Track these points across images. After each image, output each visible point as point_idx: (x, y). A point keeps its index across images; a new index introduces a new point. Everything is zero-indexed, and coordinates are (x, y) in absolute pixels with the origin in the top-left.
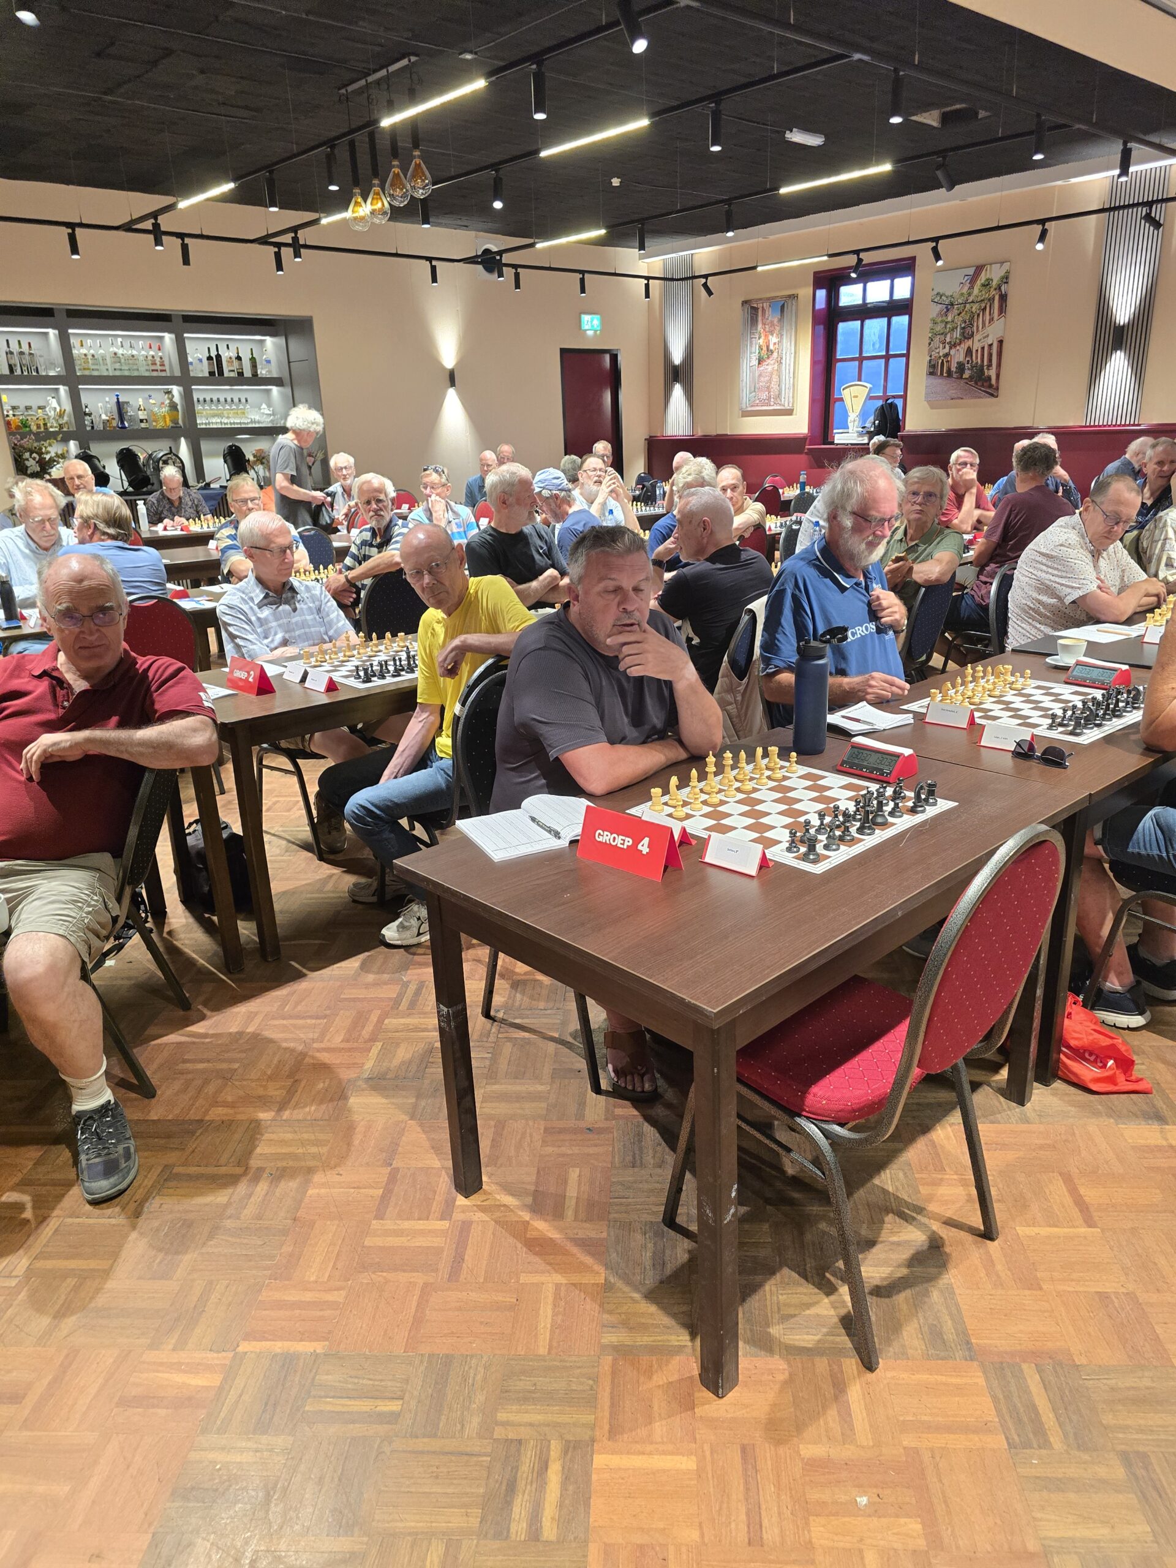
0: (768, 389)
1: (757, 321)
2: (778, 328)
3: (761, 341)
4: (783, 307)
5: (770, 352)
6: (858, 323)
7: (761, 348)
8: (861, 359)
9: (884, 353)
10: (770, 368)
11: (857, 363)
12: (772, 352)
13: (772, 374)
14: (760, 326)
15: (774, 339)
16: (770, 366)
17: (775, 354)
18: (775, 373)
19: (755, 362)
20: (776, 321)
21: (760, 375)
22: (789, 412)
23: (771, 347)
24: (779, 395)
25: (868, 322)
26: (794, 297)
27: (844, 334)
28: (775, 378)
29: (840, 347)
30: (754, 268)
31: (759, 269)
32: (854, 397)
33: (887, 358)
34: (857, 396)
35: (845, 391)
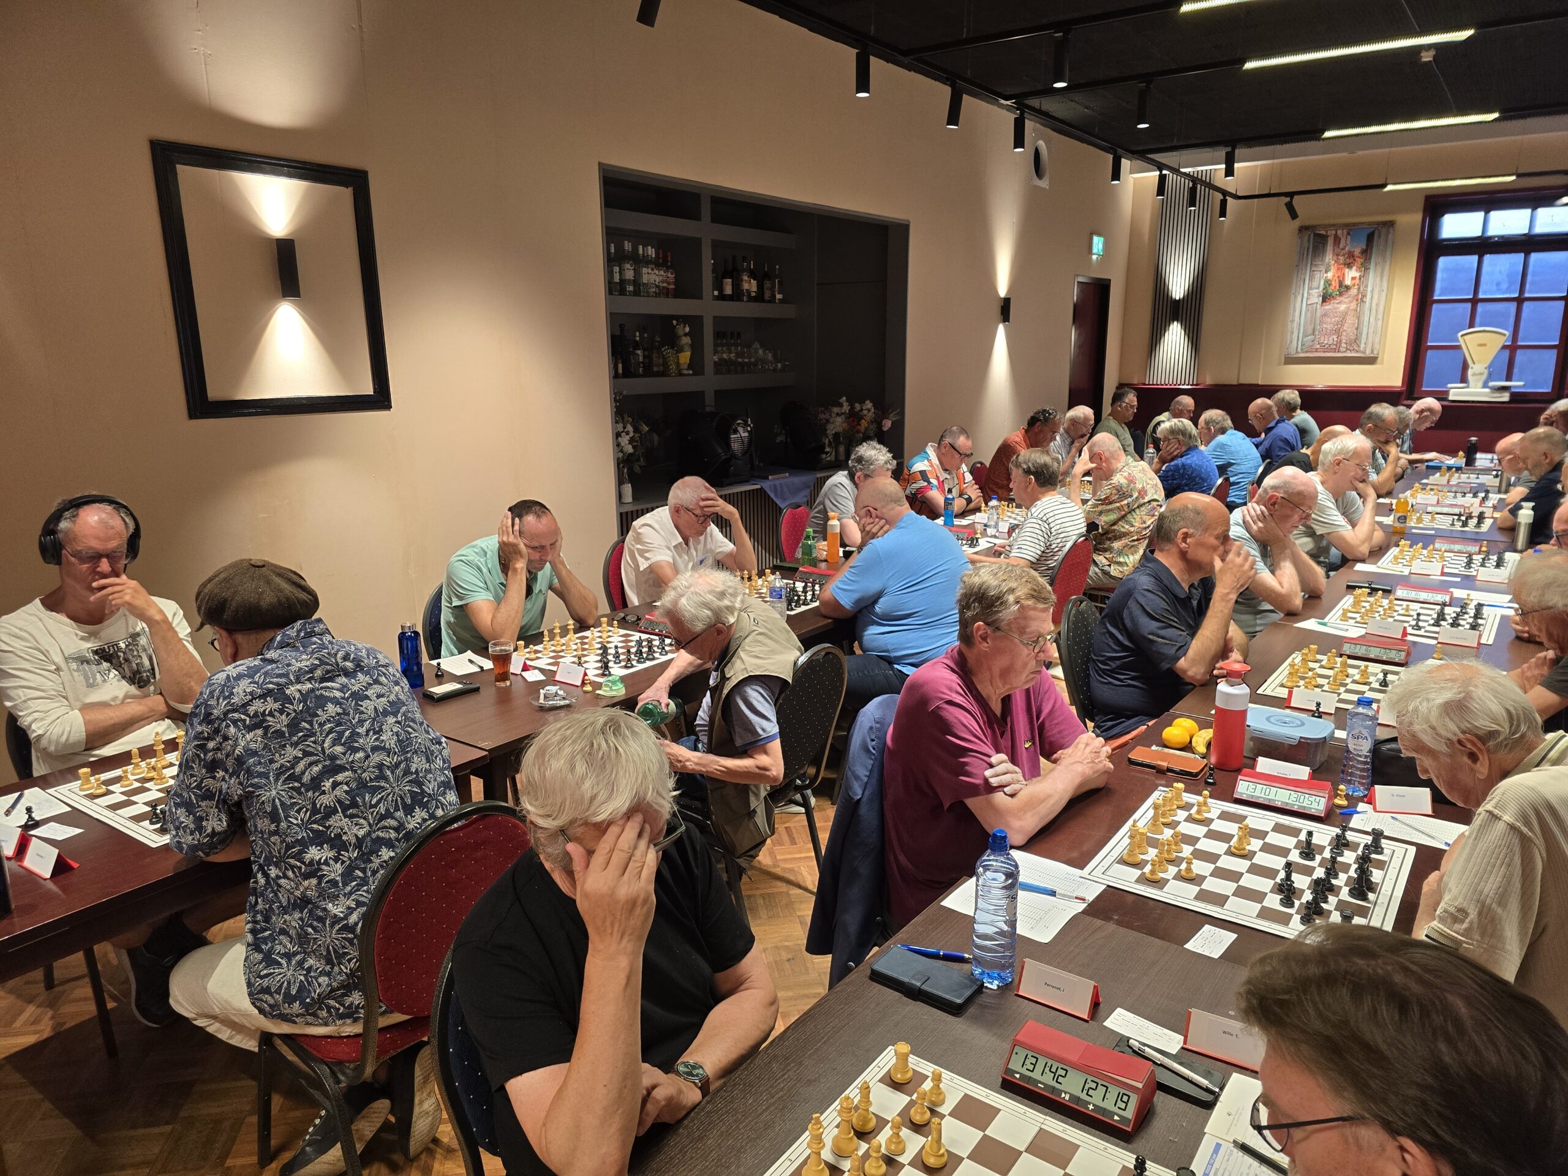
0: (1338, 332)
1: (1324, 251)
2: (1360, 261)
3: (1330, 275)
4: (1370, 238)
5: (1343, 289)
6: (1475, 258)
7: (1328, 282)
8: (1475, 301)
9: (1516, 295)
10: (1343, 307)
11: (1469, 305)
12: (1348, 288)
13: (1345, 314)
14: (1329, 257)
15: (1351, 275)
16: (1342, 305)
17: (1354, 291)
18: (1351, 313)
19: (1316, 299)
20: (1357, 251)
21: (1325, 315)
22: (1371, 360)
23: (1348, 282)
24: (1356, 340)
25: (1488, 258)
26: (1391, 224)
27: (1446, 270)
28: (1351, 320)
29: (1438, 285)
30: (1385, 186)
31: (1390, 188)
32: (1480, 345)
33: (1520, 301)
34: (1484, 345)
35: (1465, 337)
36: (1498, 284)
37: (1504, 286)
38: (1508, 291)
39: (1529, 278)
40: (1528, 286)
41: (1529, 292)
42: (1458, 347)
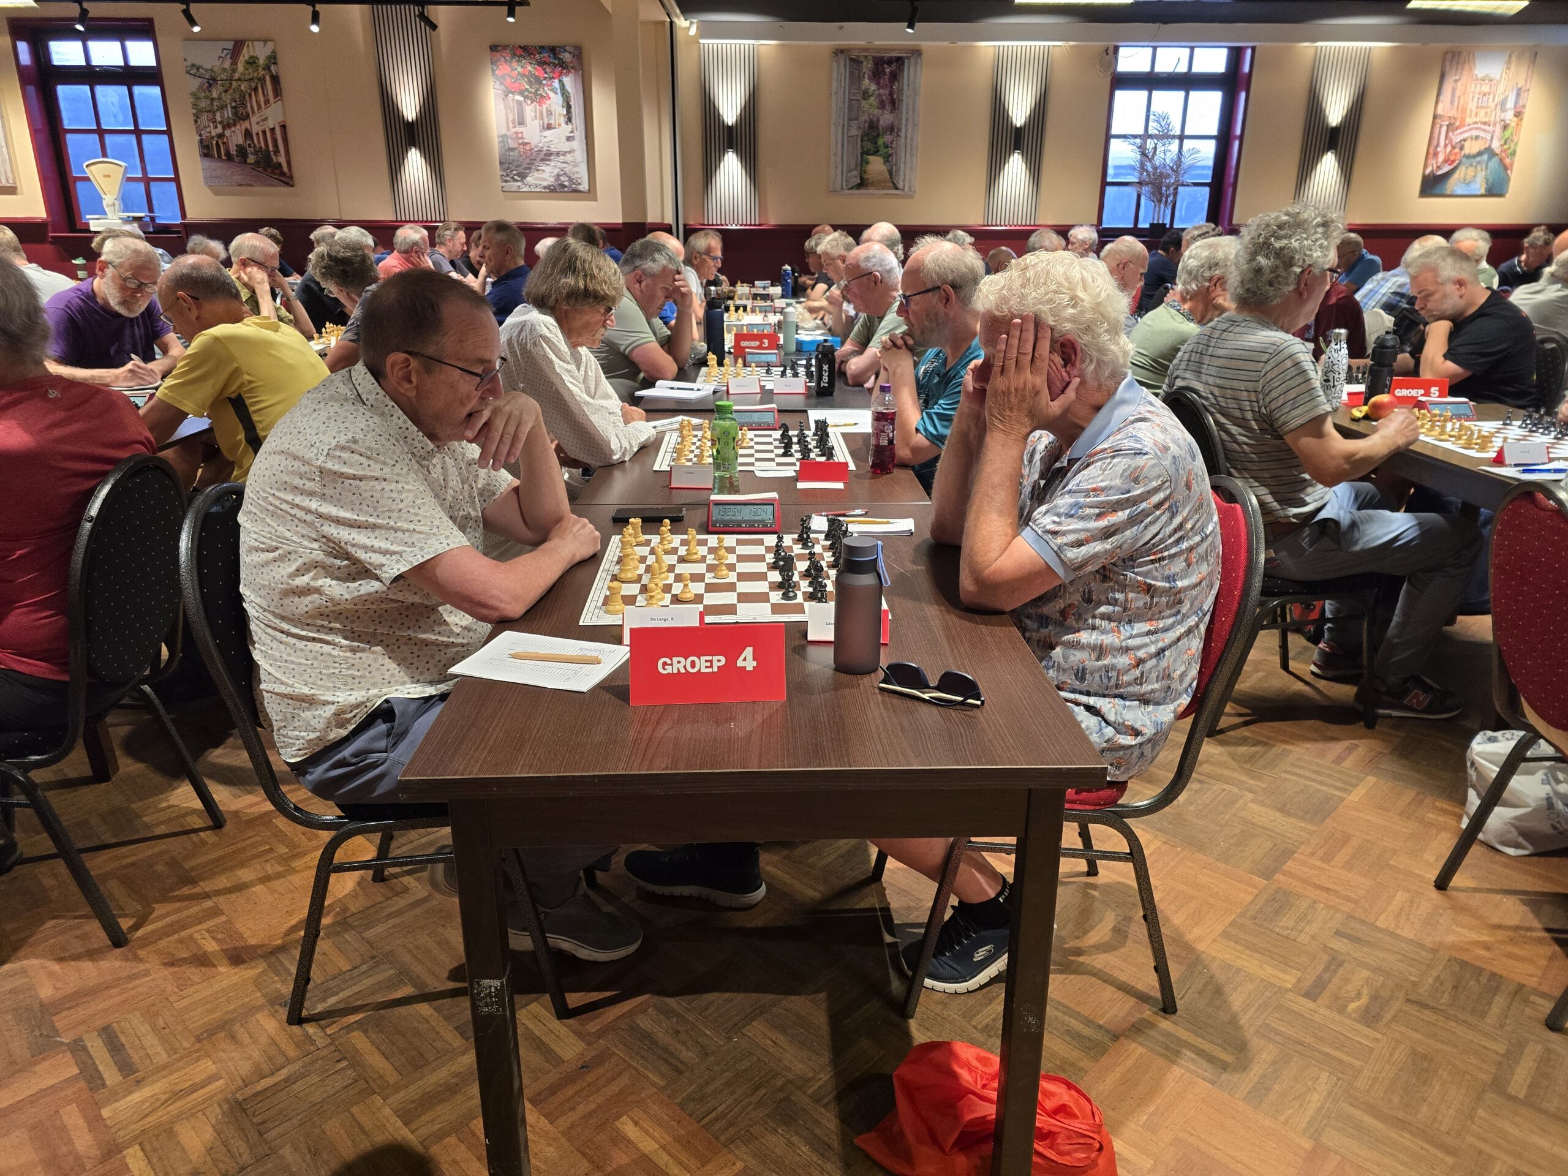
6: (88, 88)
8: (101, 132)
9: (132, 128)
11: (95, 136)
22: (11, 191)
25: (98, 89)
27: (66, 99)
29: (64, 114)
32: (105, 176)
33: (138, 133)
34: (109, 176)
35: (92, 168)
36: (115, 116)
37: (121, 118)
38: (125, 123)
39: (138, 111)
40: (140, 120)
41: (144, 125)
42: (87, 179)
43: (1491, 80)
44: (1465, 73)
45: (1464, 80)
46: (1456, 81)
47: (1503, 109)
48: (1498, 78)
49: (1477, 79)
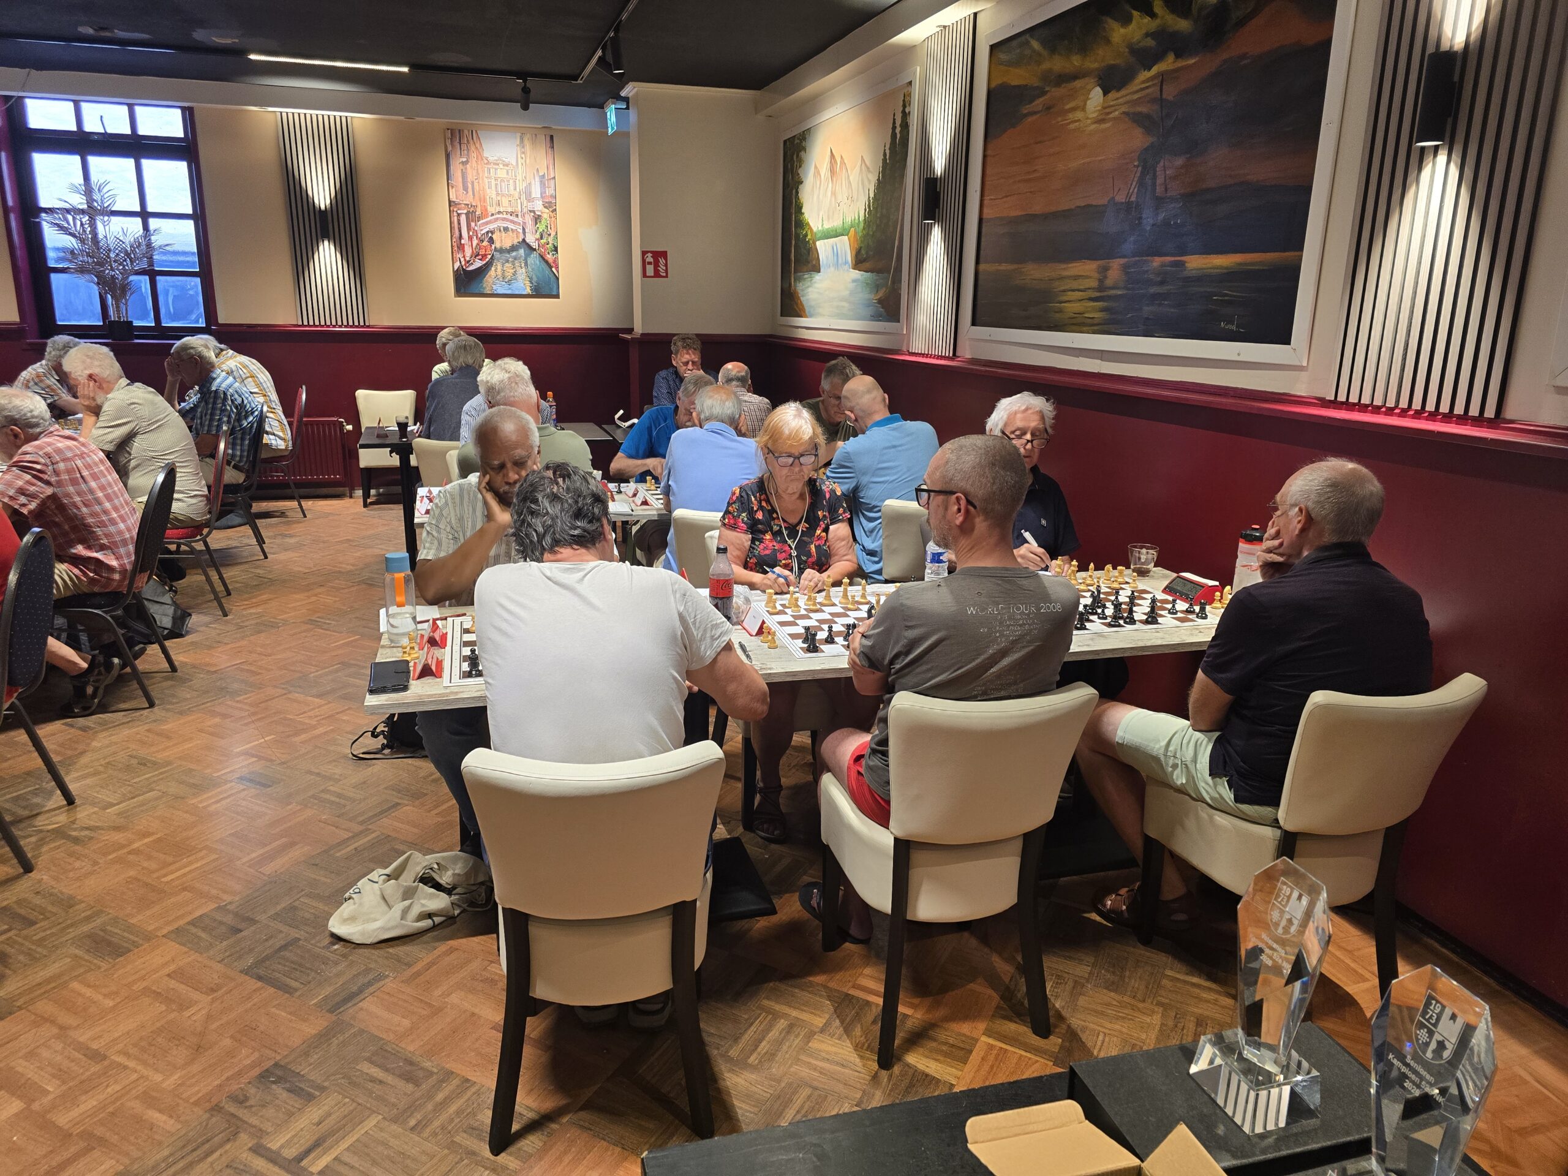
43: (507, 165)
44: (474, 155)
45: (473, 162)
46: (464, 163)
47: (530, 199)
48: (514, 164)
49: (488, 163)
